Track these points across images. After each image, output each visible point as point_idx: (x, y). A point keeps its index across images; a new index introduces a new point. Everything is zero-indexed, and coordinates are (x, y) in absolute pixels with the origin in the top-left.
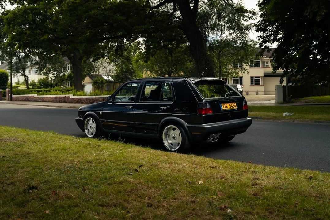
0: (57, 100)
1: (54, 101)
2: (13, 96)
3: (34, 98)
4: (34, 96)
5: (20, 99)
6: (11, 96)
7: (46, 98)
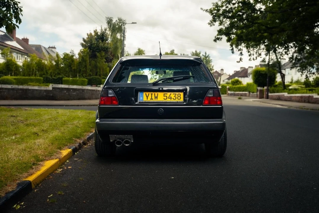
0: (303, 99)
1: (300, 101)
2: (270, 94)
3: (284, 96)
4: (284, 95)
5: (274, 98)
6: (268, 94)
7: (293, 97)
